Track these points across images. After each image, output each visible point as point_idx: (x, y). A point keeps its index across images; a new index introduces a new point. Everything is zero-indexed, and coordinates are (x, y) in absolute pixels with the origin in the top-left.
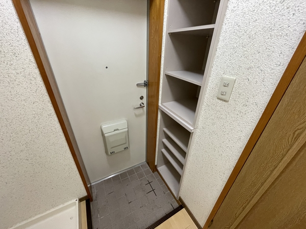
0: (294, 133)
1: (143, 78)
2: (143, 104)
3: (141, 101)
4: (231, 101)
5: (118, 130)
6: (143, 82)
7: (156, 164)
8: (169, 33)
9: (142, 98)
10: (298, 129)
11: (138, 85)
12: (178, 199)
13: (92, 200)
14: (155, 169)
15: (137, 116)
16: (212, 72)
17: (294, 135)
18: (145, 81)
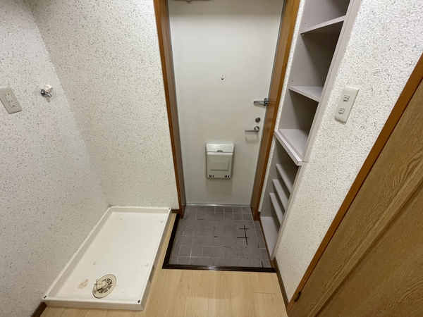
0: (409, 166)
1: (264, 95)
2: (258, 128)
3: (256, 124)
4: (349, 123)
5: (221, 151)
6: (263, 100)
7: (260, 210)
8: (301, 34)
9: (258, 120)
10: (414, 160)
11: (256, 103)
12: (272, 260)
13: (182, 217)
14: (257, 216)
15: (247, 141)
16: (336, 83)
17: (407, 169)
18: (266, 99)
